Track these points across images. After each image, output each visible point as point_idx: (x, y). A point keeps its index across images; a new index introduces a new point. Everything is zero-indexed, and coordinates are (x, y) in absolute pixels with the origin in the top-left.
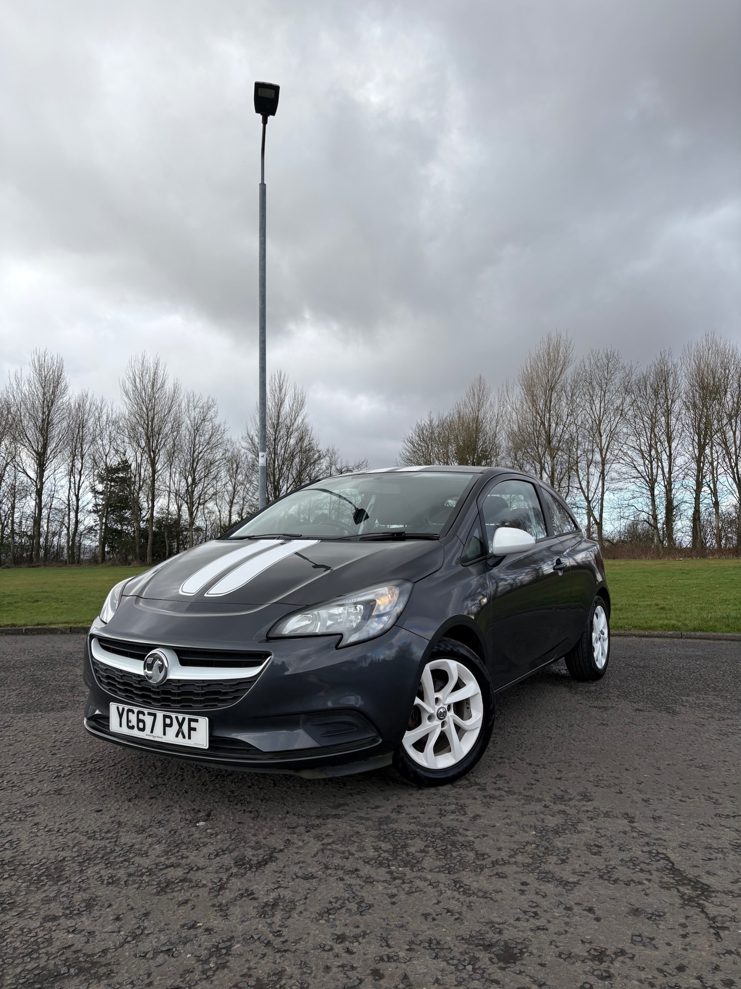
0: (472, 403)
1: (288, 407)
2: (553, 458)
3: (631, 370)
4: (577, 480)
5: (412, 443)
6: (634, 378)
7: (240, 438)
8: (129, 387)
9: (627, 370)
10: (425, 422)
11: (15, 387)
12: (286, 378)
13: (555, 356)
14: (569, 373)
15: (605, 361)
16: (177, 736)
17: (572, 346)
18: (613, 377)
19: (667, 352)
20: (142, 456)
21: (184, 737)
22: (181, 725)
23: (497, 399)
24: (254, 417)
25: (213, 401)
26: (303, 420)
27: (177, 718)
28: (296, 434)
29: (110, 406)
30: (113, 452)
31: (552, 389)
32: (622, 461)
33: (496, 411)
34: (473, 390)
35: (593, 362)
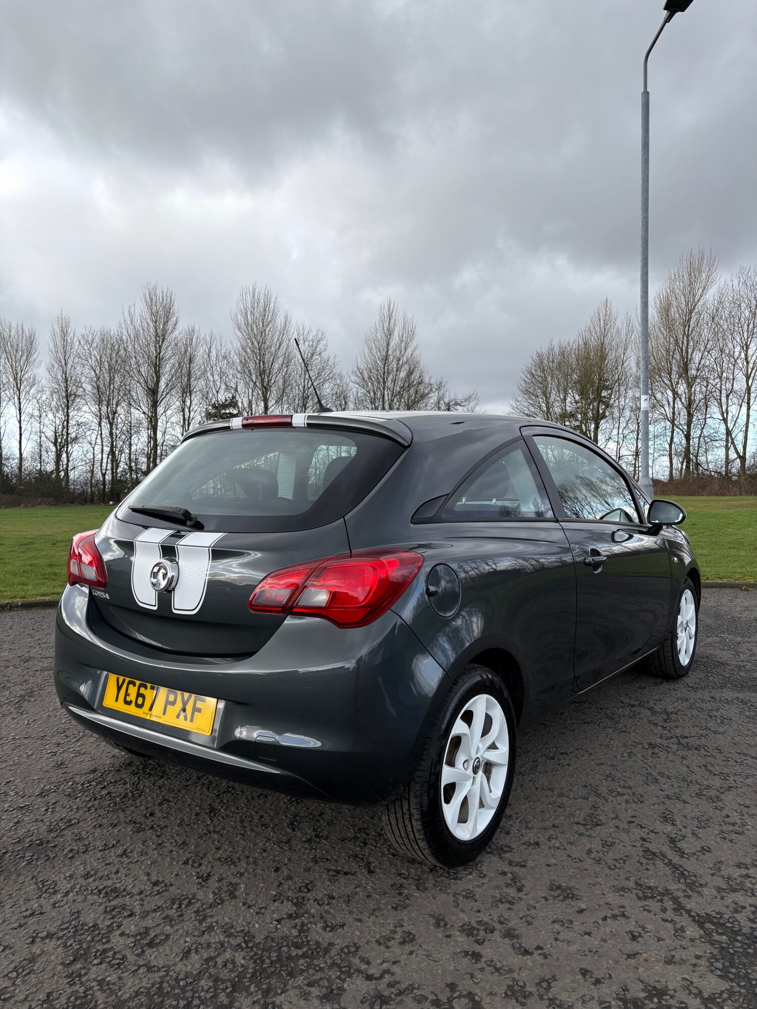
0: (597, 329)
1: (397, 338)
2: (690, 386)
5: (530, 373)
7: (350, 372)
8: (241, 319)
10: (545, 349)
11: (129, 322)
12: (395, 307)
20: (253, 392)
24: (364, 350)
25: (323, 334)
26: (413, 352)
28: (406, 367)
29: (218, 340)
30: (223, 387)
31: (691, 311)
33: (623, 337)
34: (599, 315)
35: (742, 280)
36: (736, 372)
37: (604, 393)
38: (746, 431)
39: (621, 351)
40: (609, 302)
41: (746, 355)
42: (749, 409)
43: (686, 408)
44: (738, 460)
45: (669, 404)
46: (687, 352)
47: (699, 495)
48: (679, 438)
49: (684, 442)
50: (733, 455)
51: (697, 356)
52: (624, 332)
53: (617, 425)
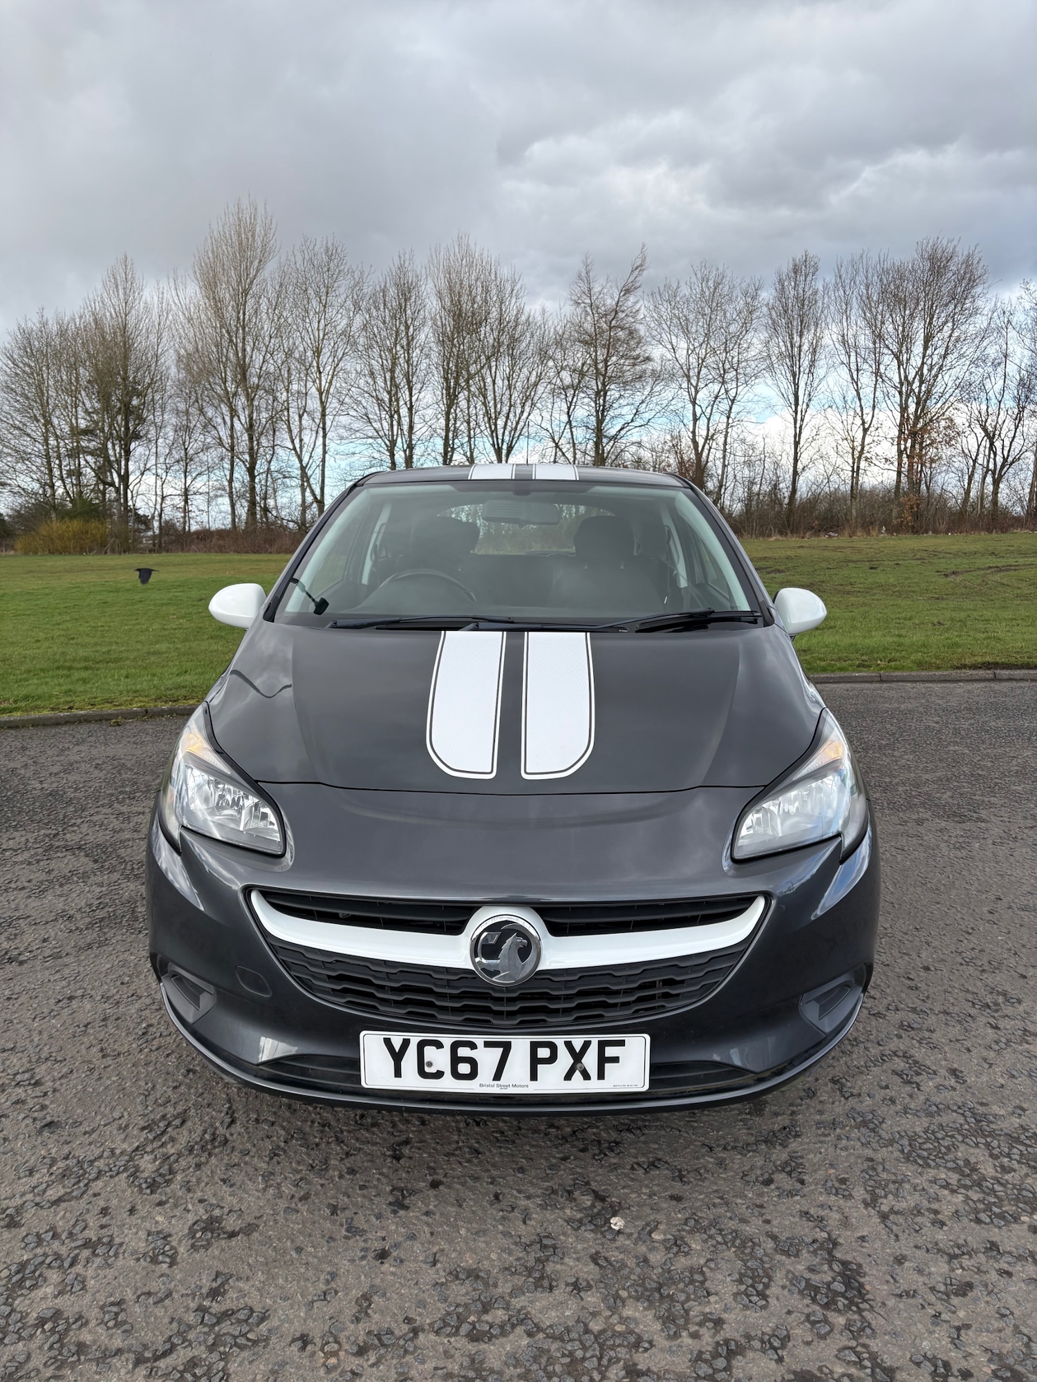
0: (115, 301)
2: (250, 400)
3: (361, 277)
4: (286, 436)
5: (11, 358)
6: (367, 290)
9: (356, 277)
10: (33, 323)
13: (248, 239)
14: (271, 269)
15: (325, 259)
16: (568, 1077)
17: (273, 226)
18: (336, 285)
19: (407, 256)
21: (586, 1076)
22: (577, 1056)
23: (156, 298)
27: (569, 1045)
31: (246, 292)
32: (352, 413)
33: (155, 318)
34: (115, 279)
35: (307, 257)
36: (310, 384)
37: (135, 402)
38: (323, 466)
39: (153, 338)
40: (129, 260)
41: (318, 363)
42: (325, 436)
43: (247, 430)
44: (315, 505)
45: (225, 423)
46: (244, 350)
47: (266, 552)
48: (241, 473)
49: (247, 478)
50: (309, 498)
51: (258, 359)
52: (155, 312)
53: (154, 450)
